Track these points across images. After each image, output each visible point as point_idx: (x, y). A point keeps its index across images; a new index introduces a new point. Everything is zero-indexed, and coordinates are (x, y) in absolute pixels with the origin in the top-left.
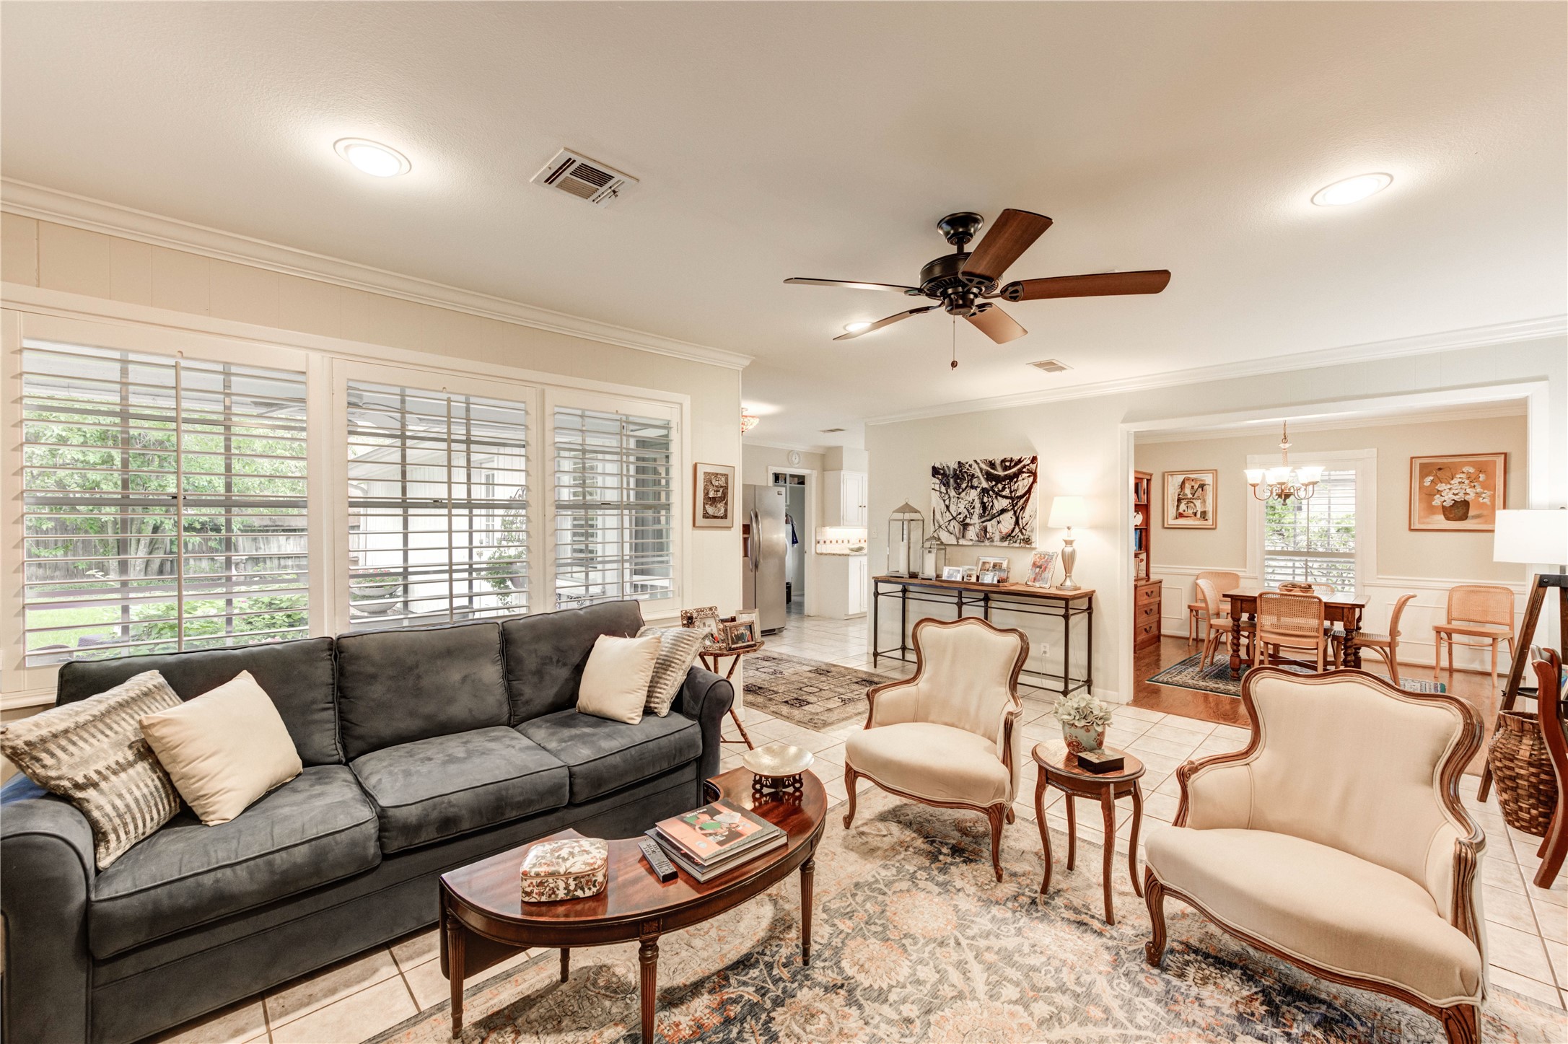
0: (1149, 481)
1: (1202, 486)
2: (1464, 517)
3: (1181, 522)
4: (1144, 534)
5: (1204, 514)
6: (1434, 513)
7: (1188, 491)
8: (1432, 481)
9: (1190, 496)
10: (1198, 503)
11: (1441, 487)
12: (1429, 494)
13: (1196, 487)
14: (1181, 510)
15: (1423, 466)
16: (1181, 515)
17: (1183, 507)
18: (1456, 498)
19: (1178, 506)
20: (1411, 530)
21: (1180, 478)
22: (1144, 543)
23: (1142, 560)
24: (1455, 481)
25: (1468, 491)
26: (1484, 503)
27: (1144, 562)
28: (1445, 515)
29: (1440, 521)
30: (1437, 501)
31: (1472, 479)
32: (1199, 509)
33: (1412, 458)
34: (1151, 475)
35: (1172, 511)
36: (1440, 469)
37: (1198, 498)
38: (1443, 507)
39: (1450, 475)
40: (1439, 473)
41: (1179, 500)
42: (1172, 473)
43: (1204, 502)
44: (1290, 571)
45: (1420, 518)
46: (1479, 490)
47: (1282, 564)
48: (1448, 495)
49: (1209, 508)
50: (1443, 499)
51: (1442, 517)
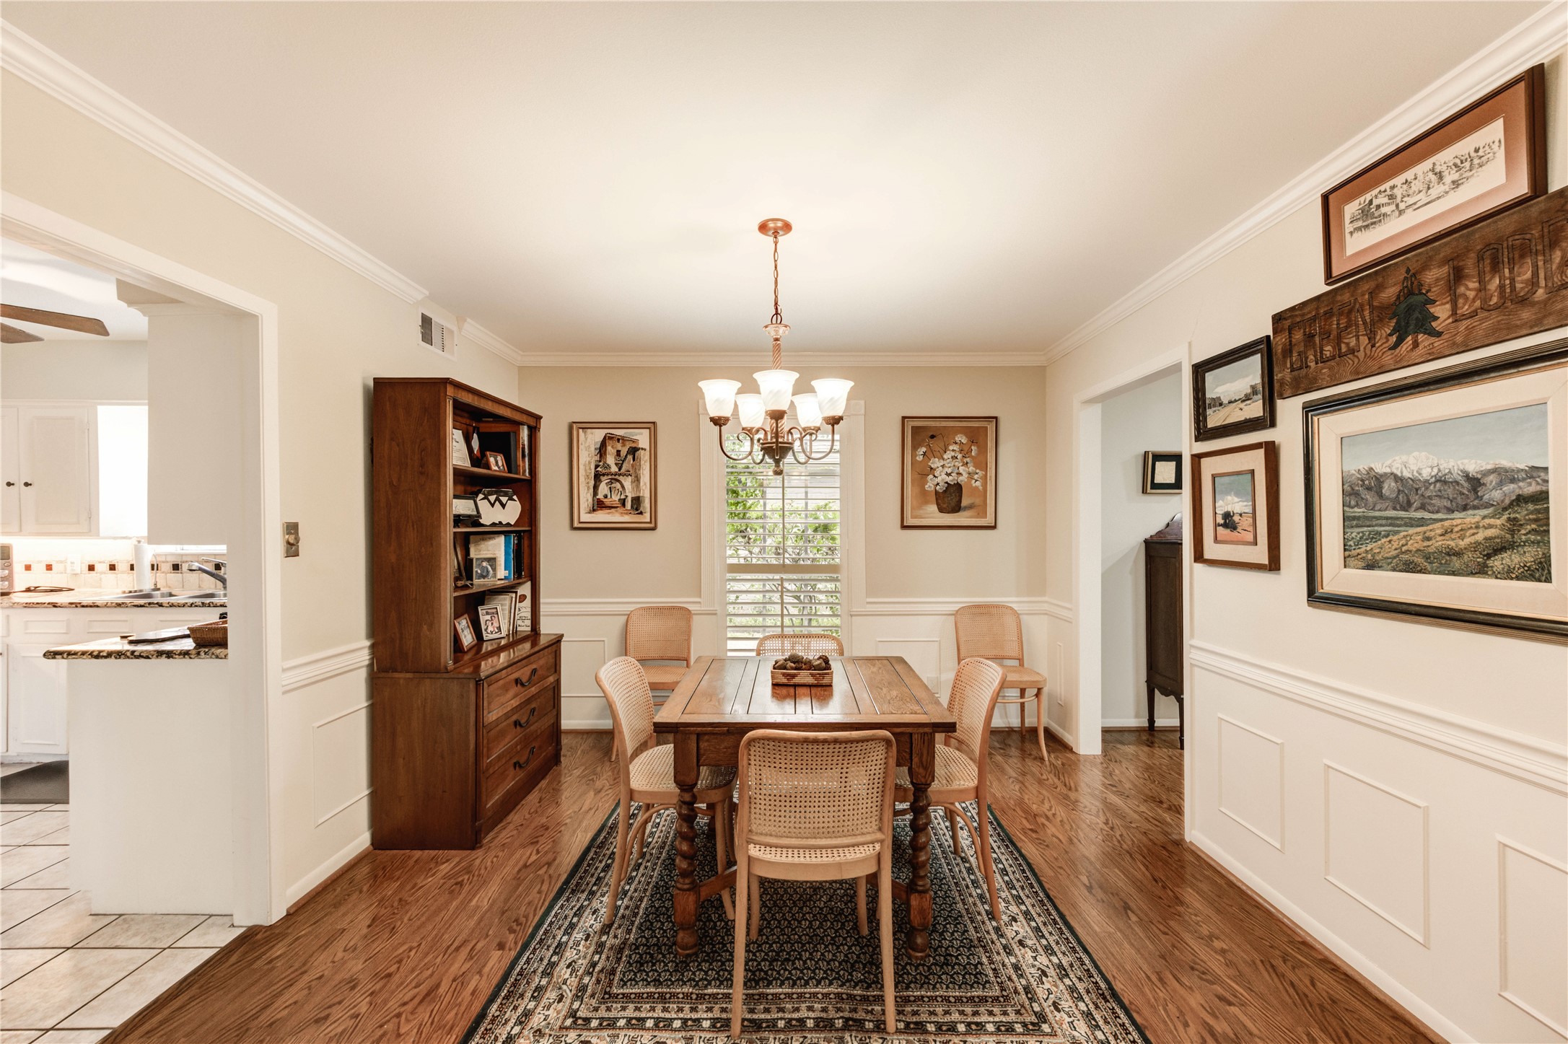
0: (534, 431)
1: (634, 451)
2: (957, 508)
3: (601, 516)
4: (526, 543)
5: (637, 501)
6: (927, 502)
7: (611, 460)
8: (924, 454)
9: (614, 469)
10: (627, 482)
11: (935, 463)
12: (924, 472)
13: (623, 453)
14: (600, 496)
15: (916, 430)
16: (599, 505)
17: (603, 489)
18: (949, 479)
19: (596, 488)
20: (904, 527)
21: (599, 435)
22: (526, 561)
23: (523, 598)
24: (948, 455)
25: (962, 469)
26: (977, 487)
27: (528, 602)
28: (938, 504)
29: (932, 513)
30: (930, 486)
31: (965, 452)
32: (630, 494)
33: (904, 418)
34: (538, 418)
35: (585, 498)
36: (932, 437)
37: (627, 474)
38: (936, 492)
39: (942, 445)
40: (932, 441)
41: (597, 477)
42: (586, 426)
43: (637, 480)
44: (759, 597)
45: (912, 508)
46: (971, 469)
47: (747, 586)
48: (942, 475)
49: (645, 493)
50: (936, 480)
51: (934, 508)
